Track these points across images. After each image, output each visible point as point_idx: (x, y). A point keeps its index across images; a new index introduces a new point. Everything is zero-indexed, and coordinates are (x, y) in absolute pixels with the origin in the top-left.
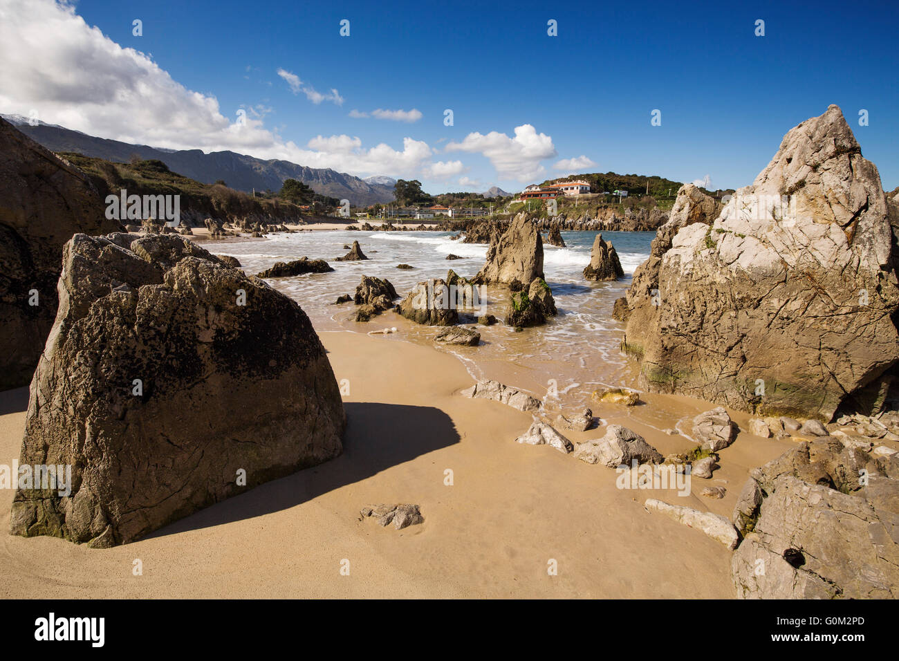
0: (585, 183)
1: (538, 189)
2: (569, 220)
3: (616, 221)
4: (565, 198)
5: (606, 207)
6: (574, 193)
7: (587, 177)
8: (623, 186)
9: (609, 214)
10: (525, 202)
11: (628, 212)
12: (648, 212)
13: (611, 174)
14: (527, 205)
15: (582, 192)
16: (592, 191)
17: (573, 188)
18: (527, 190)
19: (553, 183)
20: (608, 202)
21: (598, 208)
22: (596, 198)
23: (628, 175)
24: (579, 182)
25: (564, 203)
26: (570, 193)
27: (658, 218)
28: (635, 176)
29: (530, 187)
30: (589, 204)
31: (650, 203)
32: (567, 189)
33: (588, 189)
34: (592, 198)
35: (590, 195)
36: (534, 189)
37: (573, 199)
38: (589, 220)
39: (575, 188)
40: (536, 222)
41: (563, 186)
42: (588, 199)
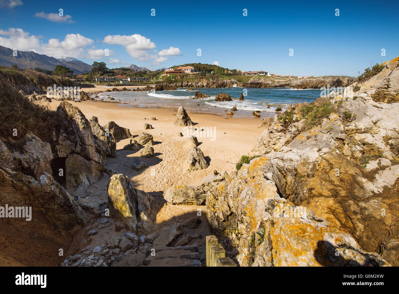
0: (192, 68)
1: (173, 70)
2: (190, 84)
3: (208, 84)
4: (186, 74)
5: (203, 78)
6: (188, 72)
7: (192, 65)
8: (205, 69)
9: (204, 81)
10: (168, 75)
11: (211, 80)
12: (218, 80)
13: (199, 64)
14: (170, 77)
15: (192, 71)
16: (195, 71)
17: (188, 70)
18: (168, 70)
19: (178, 67)
20: (202, 76)
21: (200, 79)
22: (198, 74)
23: (205, 64)
24: (189, 67)
25: (186, 76)
26: (186, 72)
27: (222, 82)
28: (208, 64)
29: (169, 69)
30: (195, 76)
31: (218, 76)
32: (185, 70)
33: (194, 70)
34: (196, 74)
35: (195, 73)
36: (170, 69)
37: (189, 75)
38: (197, 83)
39: (189, 70)
40: (176, 84)
41: (183, 68)
42: (195, 75)
